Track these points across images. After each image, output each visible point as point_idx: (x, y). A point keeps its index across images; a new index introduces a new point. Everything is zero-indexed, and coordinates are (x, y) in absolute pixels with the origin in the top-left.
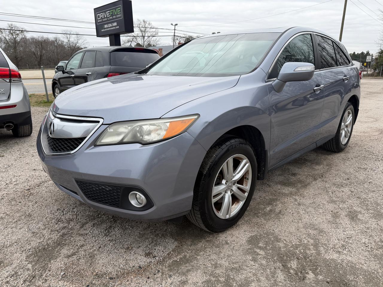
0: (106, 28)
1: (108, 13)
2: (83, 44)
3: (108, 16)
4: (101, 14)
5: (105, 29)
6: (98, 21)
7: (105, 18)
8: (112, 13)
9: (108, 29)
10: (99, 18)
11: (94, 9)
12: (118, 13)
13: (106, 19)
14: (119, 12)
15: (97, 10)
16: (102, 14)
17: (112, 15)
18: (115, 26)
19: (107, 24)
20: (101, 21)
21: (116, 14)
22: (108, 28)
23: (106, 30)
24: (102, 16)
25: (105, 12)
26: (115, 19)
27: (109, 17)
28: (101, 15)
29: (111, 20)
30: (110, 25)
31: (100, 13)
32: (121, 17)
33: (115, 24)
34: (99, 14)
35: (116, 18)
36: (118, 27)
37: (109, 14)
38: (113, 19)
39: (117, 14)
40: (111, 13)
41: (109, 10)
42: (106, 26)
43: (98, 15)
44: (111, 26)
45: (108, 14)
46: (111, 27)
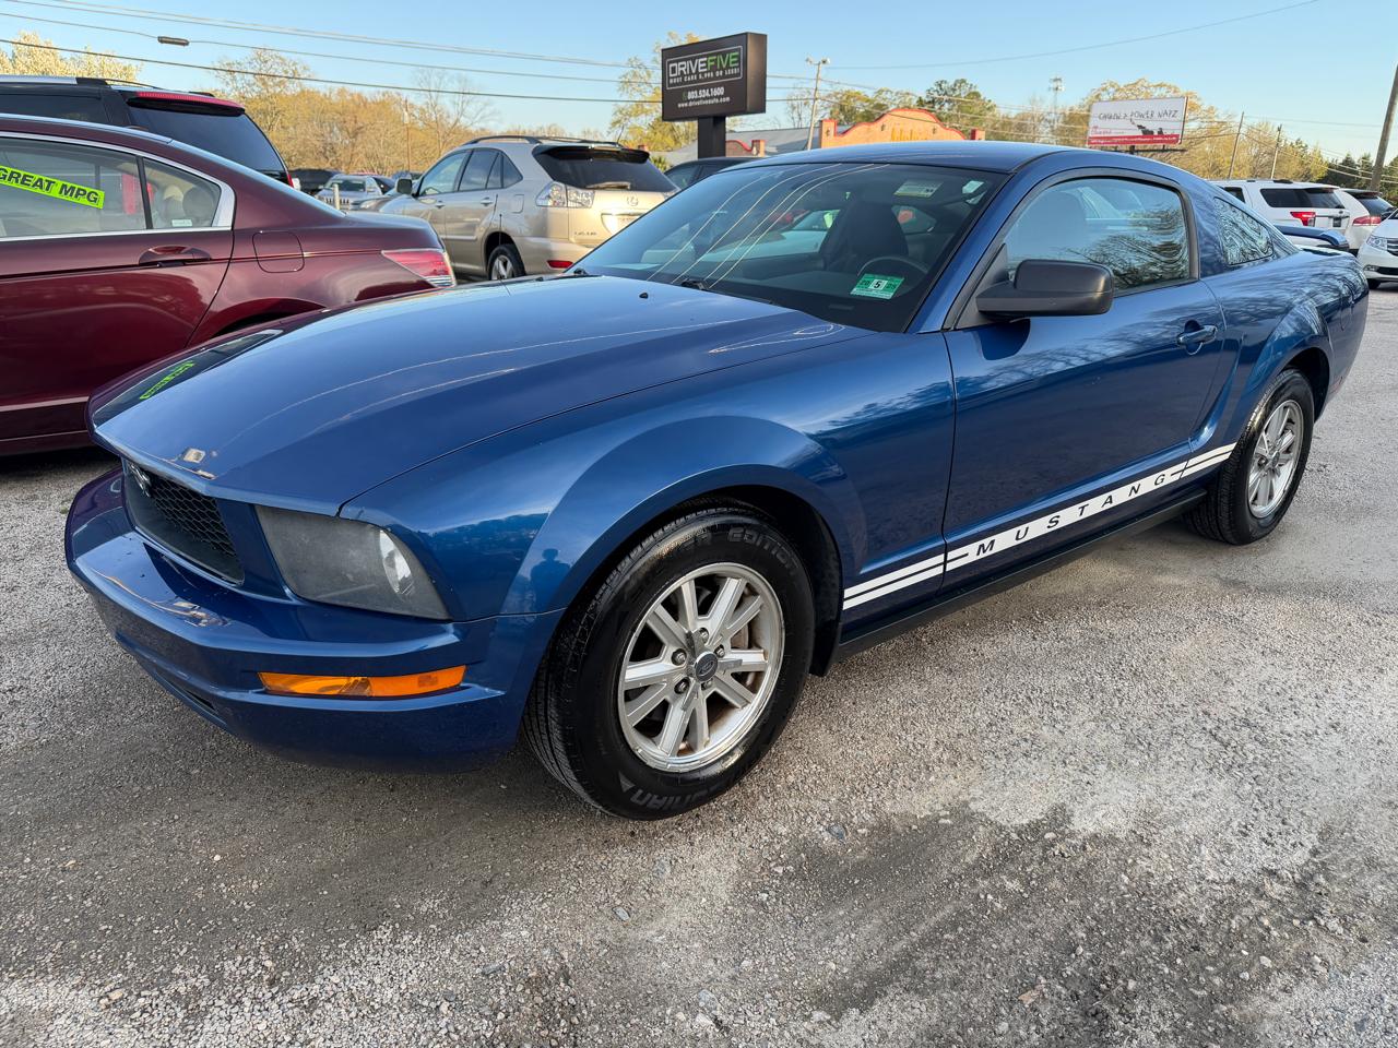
0: (692, 100)
1: (702, 63)
2: (479, 117)
3: (700, 71)
4: (680, 63)
5: (688, 101)
6: (671, 81)
7: (691, 73)
8: (713, 63)
9: (698, 103)
10: (674, 71)
11: (663, 50)
12: (731, 65)
13: (694, 78)
14: (733, 62)
15: (670, 55)
16: (684, 63)
17: (713, 69)
18: (719, 97)
19: (698, 89)
20: (678, 80)
21: (724, 66)
22: (698, 100)
23: (691, 104)
24: (683, 69)
25: (693, 60)
26: (720, 78)
27: (703, 73)
28: (682, 67)
29: (710, 79)
30: (704, 93)
31: (677, 61)
32: (738, 75)
33: (720, 91)
34: (675, 65)
35: (724, 76)
36: (728, 99)
37: (704, 65)
38: (715, 78)
39: (728, 67)
40: (710, 64)
41: (707, 56)
42: (691, 95)
43: (671, 65)
44: (708, 95)
45: (700, 66)
46: (707, 98)
